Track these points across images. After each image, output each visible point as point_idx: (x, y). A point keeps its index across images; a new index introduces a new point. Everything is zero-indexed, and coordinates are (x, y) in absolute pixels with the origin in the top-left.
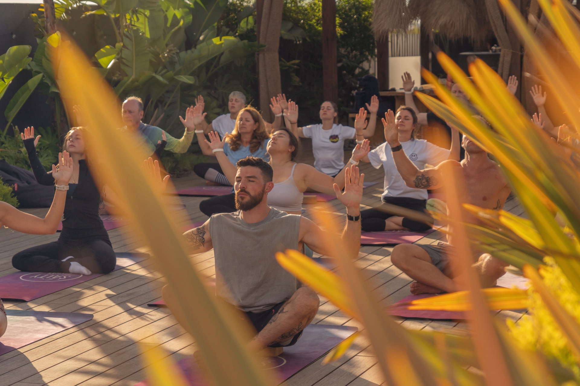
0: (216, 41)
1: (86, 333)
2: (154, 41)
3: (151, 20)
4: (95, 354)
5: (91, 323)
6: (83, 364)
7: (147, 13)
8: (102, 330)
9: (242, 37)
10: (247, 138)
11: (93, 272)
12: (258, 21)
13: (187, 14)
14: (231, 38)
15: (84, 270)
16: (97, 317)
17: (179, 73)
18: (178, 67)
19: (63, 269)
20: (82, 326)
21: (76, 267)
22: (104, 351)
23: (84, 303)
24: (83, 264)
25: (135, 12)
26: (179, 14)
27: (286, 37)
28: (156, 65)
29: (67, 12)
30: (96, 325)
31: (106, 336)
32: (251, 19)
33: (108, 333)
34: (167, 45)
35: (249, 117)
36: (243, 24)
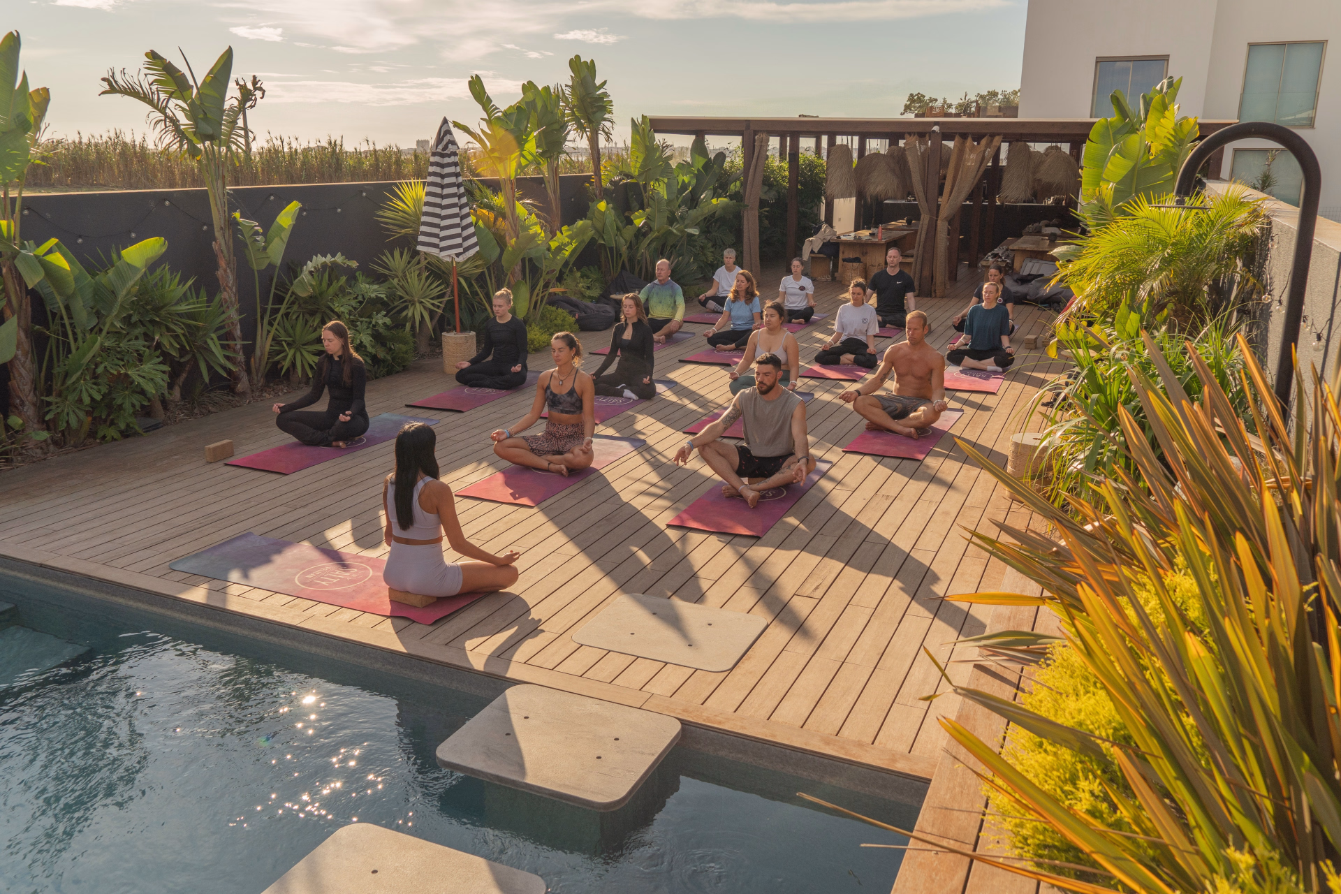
0: (714, 201)
1: (644, 457)
2: (669, 202)
3: (668, 186)
4: (653, 477)
5: (645, 447)
6: (647, 487)
7: (666, 180)
8: (655, 454)
9: (731, 197)
10: (742, 294)
11: (640, 398)
12: (744, 184)
13: (691, 178)
14: (724, 200)
15: (634, 396)
16: (650, 441)
17: (686, 227)
18: (686, 222)
19: (619, 394)
20: (641, 450)
21: (628, 393)
22: (659, 474)
23: (638, 426)
24: (633, 391)
25: (657, 180)
26: (686, 179)
27: (763, 198)
28: (672, 220)
29: (611, 182)
30: (649, 449)
31: (658, 460)
32: (738, 183)
33: (659, 457)
34: (680, 206)
35: (743, 278)
36: (732, 187)
